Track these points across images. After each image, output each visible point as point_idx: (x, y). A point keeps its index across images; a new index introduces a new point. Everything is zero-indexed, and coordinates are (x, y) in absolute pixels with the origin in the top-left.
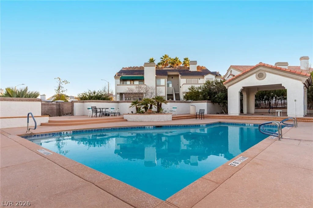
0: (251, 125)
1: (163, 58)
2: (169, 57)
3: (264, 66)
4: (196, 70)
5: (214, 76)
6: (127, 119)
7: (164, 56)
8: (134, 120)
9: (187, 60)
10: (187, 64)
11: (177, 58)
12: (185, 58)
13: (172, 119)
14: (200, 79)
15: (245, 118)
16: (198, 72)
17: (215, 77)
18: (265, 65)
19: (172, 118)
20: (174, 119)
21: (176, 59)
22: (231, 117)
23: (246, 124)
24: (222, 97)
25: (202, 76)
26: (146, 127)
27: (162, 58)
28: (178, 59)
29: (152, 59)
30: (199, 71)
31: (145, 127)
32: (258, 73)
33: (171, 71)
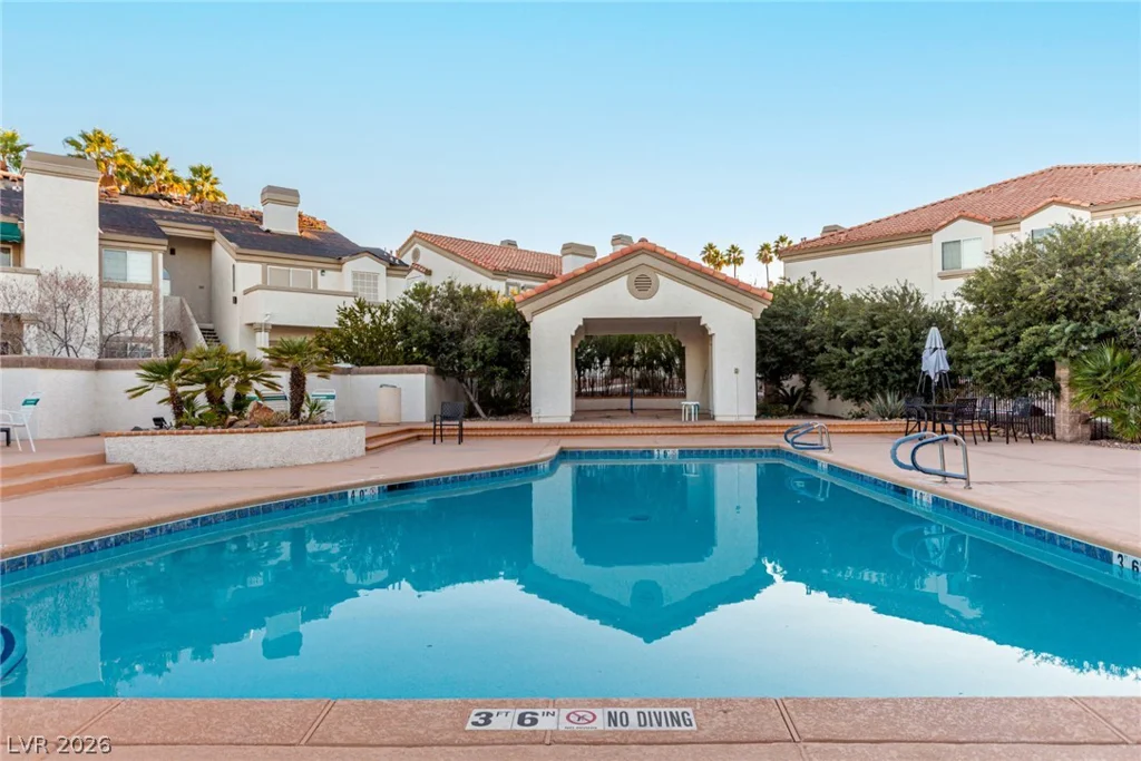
0: (670, 452)
1: (82, 142)
2: (119, 145)
3: (654, 252)
4: (295, 231)
5: (385, 268)
6: (132, 461)
7: (90, 134)
8: (189, 467)
9: (207, 178)
10: (207, 194)
11: (162, 158)
12: (196, 165)
13: (367, 449)
14: (327, 273)
15: (607, 431)
16: (306, 239)
17: (387, 269)
18: (658, 250)
19: (364, 445)
20: (375, 445)
21: (155, 163)
22: (560, 428)
23: (656, 453)
24: (487, 352)
25: (335, 261)
26: (350, 496)
27: (73, 143)
28: (167, 167)
29: (13, 138)
30: (306, 234)
31: (346, 494)
32: (637, 274)
33: (169, 219)
